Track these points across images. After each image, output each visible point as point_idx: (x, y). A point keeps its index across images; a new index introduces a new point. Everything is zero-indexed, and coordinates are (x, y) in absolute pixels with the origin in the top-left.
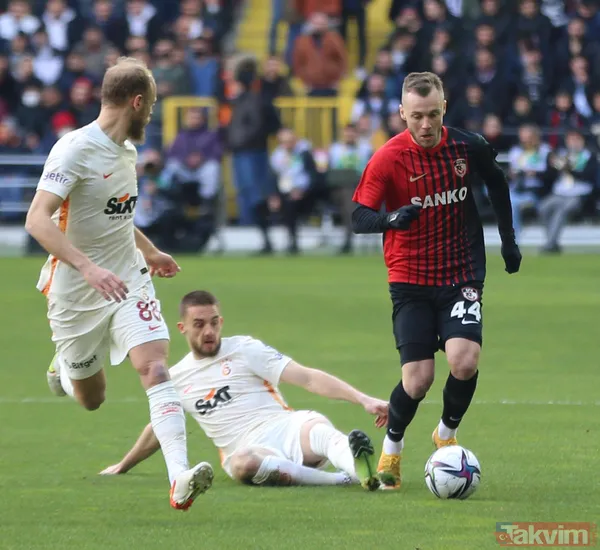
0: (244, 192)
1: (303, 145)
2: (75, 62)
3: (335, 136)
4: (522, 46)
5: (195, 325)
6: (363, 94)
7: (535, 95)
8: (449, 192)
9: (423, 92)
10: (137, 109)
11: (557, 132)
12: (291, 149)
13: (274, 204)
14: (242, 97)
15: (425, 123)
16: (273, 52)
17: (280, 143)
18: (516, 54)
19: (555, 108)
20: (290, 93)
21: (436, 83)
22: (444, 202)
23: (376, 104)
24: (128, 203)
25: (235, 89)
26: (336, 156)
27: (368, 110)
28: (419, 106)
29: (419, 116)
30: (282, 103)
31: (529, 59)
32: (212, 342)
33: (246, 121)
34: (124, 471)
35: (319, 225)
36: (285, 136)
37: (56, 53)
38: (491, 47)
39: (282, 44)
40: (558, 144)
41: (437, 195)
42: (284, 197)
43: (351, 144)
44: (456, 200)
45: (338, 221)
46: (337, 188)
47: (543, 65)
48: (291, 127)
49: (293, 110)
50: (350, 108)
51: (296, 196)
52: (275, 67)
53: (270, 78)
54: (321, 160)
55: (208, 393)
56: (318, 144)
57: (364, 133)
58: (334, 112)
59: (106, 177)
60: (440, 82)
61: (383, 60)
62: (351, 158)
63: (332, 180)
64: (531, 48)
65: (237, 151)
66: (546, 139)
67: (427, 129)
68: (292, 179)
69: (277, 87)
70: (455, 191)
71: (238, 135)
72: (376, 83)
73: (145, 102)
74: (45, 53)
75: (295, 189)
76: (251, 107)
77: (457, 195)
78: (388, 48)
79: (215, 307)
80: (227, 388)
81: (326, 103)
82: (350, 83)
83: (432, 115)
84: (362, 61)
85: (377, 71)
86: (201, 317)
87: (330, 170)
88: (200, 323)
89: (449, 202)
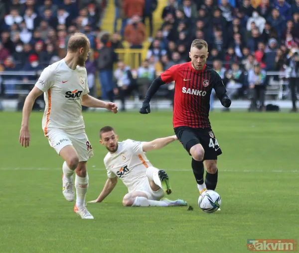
0: (104, 86)
1: (128, 68)
2: (37, 35)
3: (140, 65)
4: (215, 29)
5: (105, 140)
6: (151, 48)
7: (220, 48)
8: (198, 91)
9: (200, 47)
10: (81, 54)
11: (228, 63)
12: (122, 70)
13: (116, 91)
14: (103, 49)
15: (199, 60)
16: (115, 31)
17: (118, 67)
18: (212, 32)
19: (227, 53)
20: (122, 47)
21: (205, 44)
22: (195, 94)
23: (156, 51)
24: (77, 94)
25: (100, 45)
26: (140, 72)
27: (153, 54)
28: (197, 53)
29: (197, 57)
30: (119, 51)
31: (217, 34)
32: (114, 146)
33: (105, 58)
34: (100, 201)
35: (133, 99)
36: (120, 64)
37: (29, 31)
38: (202, 29)
39: (119, 27)
40: (228, 68)
41: (193, 90)
42: (120, 88)
43: (146, 67)
44: (200, 95)
45: (141, 98)
46: (141, 85)
47: (223, 36)
48: (122, 60)
49: (123, 54)
50: (146, 54)
51: (125, 88)
52: (116, 37)
53: (115, 41)
54: (134, 74)
55: (120, 168)
56: (133, 67)
57: (152, 63)
58: (140, 55)
59: (63, 82)
60: (207, 45)
61: (159, 34)
62: (147, 73)
63: (139, 82)
64: (218, 30)
65: (101, 70)
66: (224, 66)
67: (200, 63)
68: (123, 81)
69: (118, 45)
70: (201, 91)
71: (102, 64)
72: (157, 43)
73: (85, 51)
74: (25, 31)
75: (124, 85)
76: (107, 52)
77: (201, 93)
78: (161, 29)
79: (112, 131)
80: (127, 166)
81: (137, 51)
82: (147, 43)
83: (202, 57)
84: (151, 35)
85: (157, 38)
86: (107, 137)
87: (138, 78)
88: (107, 139)
89: (197, 95)
